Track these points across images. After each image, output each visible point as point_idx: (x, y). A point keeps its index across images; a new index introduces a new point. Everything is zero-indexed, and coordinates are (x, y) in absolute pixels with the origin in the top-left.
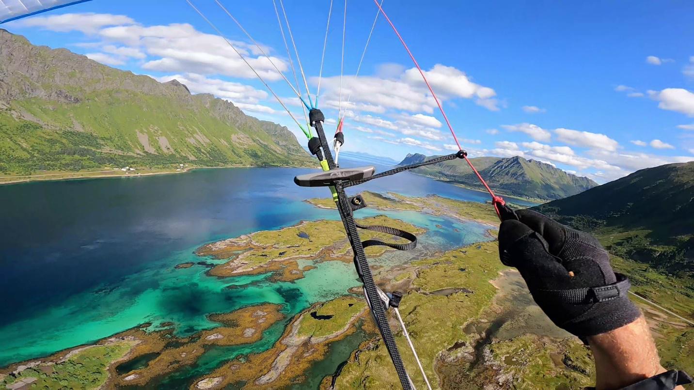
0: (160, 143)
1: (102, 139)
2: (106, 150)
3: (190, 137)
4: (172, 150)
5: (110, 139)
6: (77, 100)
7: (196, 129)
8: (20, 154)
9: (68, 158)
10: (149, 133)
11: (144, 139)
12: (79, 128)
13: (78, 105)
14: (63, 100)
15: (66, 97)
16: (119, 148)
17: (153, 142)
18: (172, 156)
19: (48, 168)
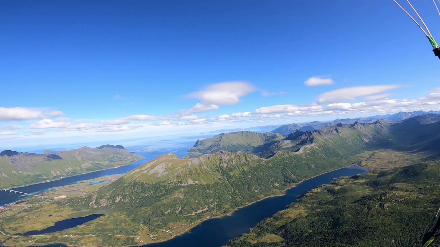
0: (57, 173)
1: (43, 175)
2: (44, 177)
3: (66, 169)
4: (60, 174)
5: (45, 174)
6: (35, 166)
7: (69, 166)
8: (28, 181)
9: (36, 181)
10: (54, 171)
11: (53, 173)
12: (37, 173)
13: (36, 167)
14: (32, 167)
15: (32, 166)
16: (47, 176)
17: (55, 172)
18: (60, 175)
19: (34, 182)
